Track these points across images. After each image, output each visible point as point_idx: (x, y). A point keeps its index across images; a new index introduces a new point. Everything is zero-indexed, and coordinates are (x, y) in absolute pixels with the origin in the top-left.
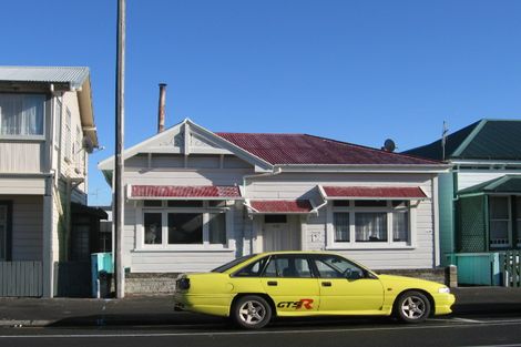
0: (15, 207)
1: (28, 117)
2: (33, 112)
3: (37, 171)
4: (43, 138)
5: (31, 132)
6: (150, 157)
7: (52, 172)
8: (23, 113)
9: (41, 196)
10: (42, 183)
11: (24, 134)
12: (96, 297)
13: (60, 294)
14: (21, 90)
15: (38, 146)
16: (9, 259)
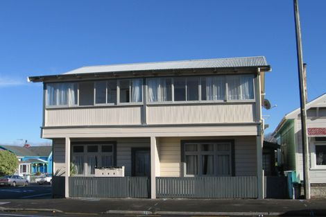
0: (236, 143)
1: (243, 88)
2: (246, 85)
3: (251, 121)
4: (254, 100)
5: (246, 97)
6: (318, 110)
7: (261, 121)
8: (241, 86)
9: (255, 136)
10: (255, 128)
11: (242, 99)
12: (292, 198)
13: (268, 196)
14: (239, 72)
15: (251, 106)
16: (234, 175)
